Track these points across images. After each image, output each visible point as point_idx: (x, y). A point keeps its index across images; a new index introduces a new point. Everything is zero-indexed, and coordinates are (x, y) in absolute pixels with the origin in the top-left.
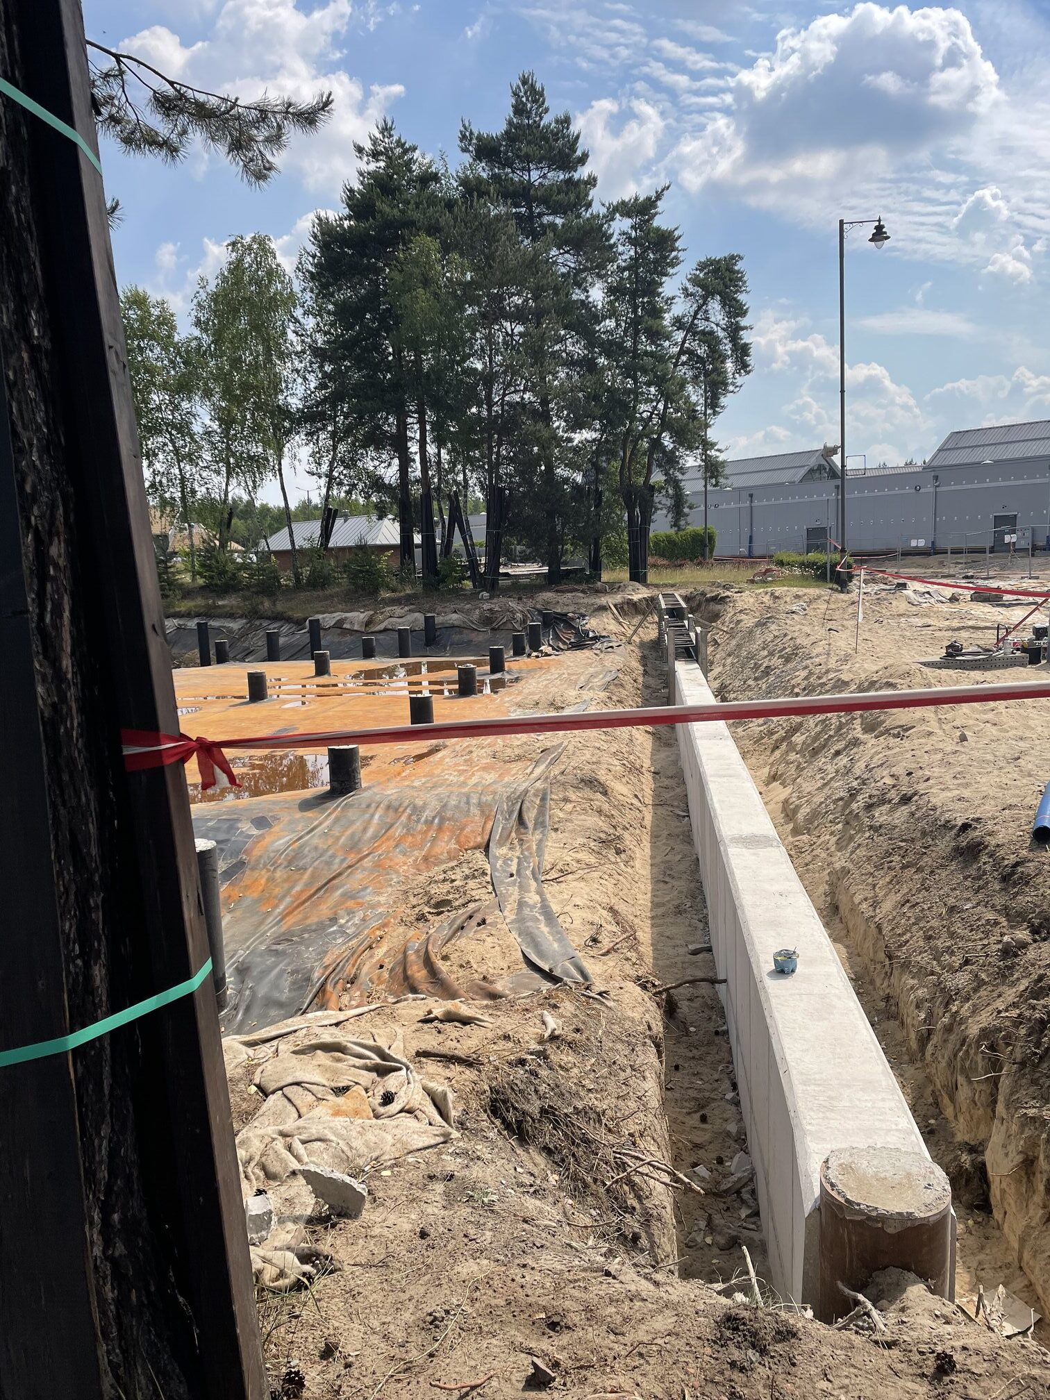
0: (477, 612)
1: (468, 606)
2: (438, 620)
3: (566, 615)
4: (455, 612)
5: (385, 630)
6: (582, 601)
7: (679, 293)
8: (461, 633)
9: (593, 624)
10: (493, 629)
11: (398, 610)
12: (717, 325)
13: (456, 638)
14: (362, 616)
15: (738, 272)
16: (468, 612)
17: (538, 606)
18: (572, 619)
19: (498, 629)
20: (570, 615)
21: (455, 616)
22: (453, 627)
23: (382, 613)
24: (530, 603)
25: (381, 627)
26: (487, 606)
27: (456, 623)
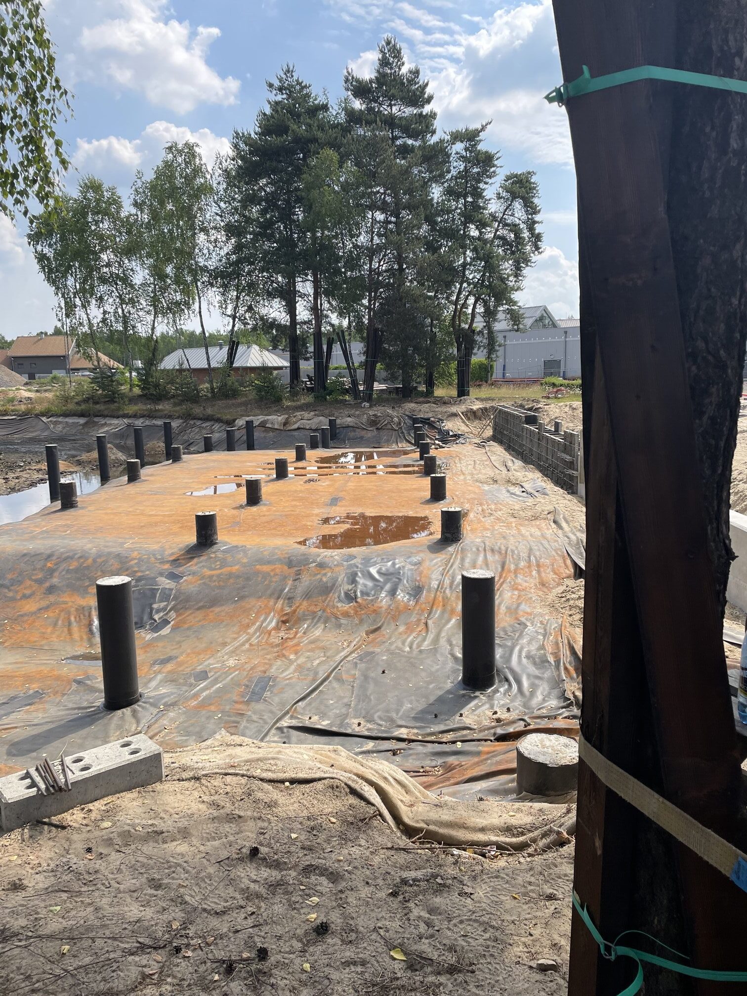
0: (365, 416)
1: (357, 413)
2: (338, 421)
3: (429, 419)
4: (349, 416)
5: (299, 429)
6: (437, 410)
7: (494, 196)
8: (355, 431)
9: (449, 425)
10: (377, 429)
11: (306, 415)
12: (519, 219)
13: (352, 434)
14: (280, 418)
15: (534, 183)
16: (358, 416)
17: (407, 413)
18: (434, 422)
19: (381, 428)
20: (432, 419)
21: (349, 419)
22: (348, 427)
23: (295, 416)
24: (401, 411)
25: (296, 426)
26: (371, 413)
27: (351, 424)
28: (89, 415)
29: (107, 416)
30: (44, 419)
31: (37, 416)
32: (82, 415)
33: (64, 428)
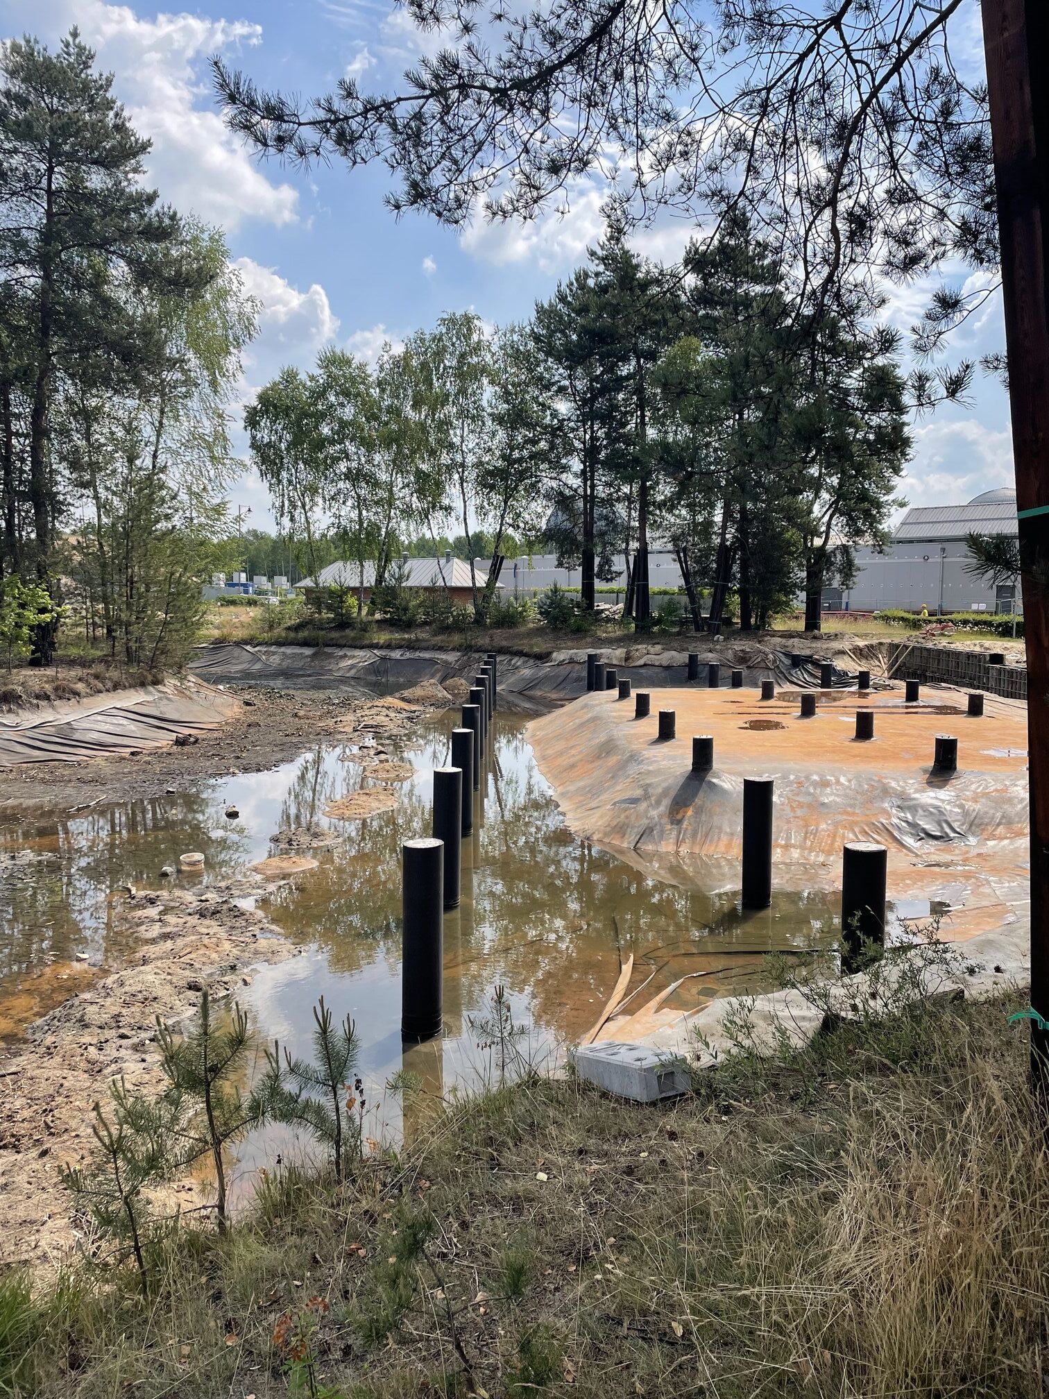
0: (730, 652)
4: (710, 651)
5: (645, 665)
8: (719, 670)
10: (748, 667)
11: (653, 648)
14: (617, 652)
20: (816, 657)
21: (710, 655)
23: (638, 650)
25: (641, 662)
27: (713, 661)
28: (317, 645)
29: (345, 646)
30: (248, 648)
31: (238, 644)
32: (305, 643)
33: (282, 660)
